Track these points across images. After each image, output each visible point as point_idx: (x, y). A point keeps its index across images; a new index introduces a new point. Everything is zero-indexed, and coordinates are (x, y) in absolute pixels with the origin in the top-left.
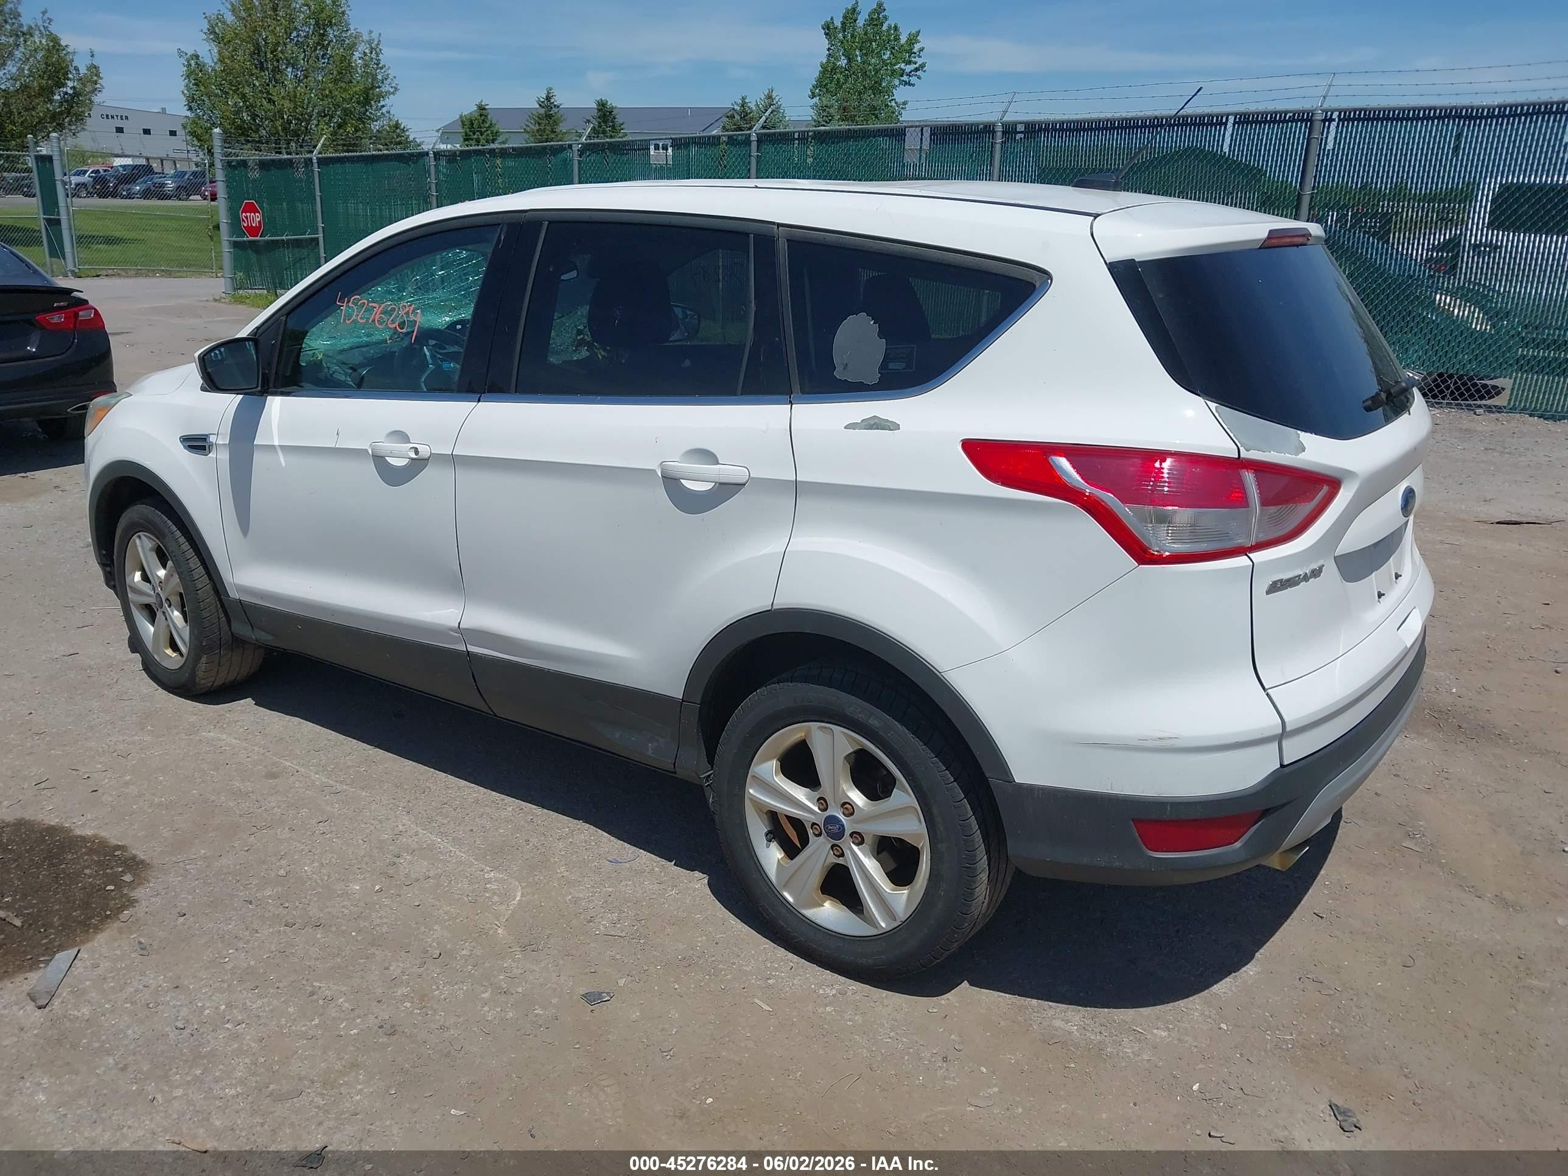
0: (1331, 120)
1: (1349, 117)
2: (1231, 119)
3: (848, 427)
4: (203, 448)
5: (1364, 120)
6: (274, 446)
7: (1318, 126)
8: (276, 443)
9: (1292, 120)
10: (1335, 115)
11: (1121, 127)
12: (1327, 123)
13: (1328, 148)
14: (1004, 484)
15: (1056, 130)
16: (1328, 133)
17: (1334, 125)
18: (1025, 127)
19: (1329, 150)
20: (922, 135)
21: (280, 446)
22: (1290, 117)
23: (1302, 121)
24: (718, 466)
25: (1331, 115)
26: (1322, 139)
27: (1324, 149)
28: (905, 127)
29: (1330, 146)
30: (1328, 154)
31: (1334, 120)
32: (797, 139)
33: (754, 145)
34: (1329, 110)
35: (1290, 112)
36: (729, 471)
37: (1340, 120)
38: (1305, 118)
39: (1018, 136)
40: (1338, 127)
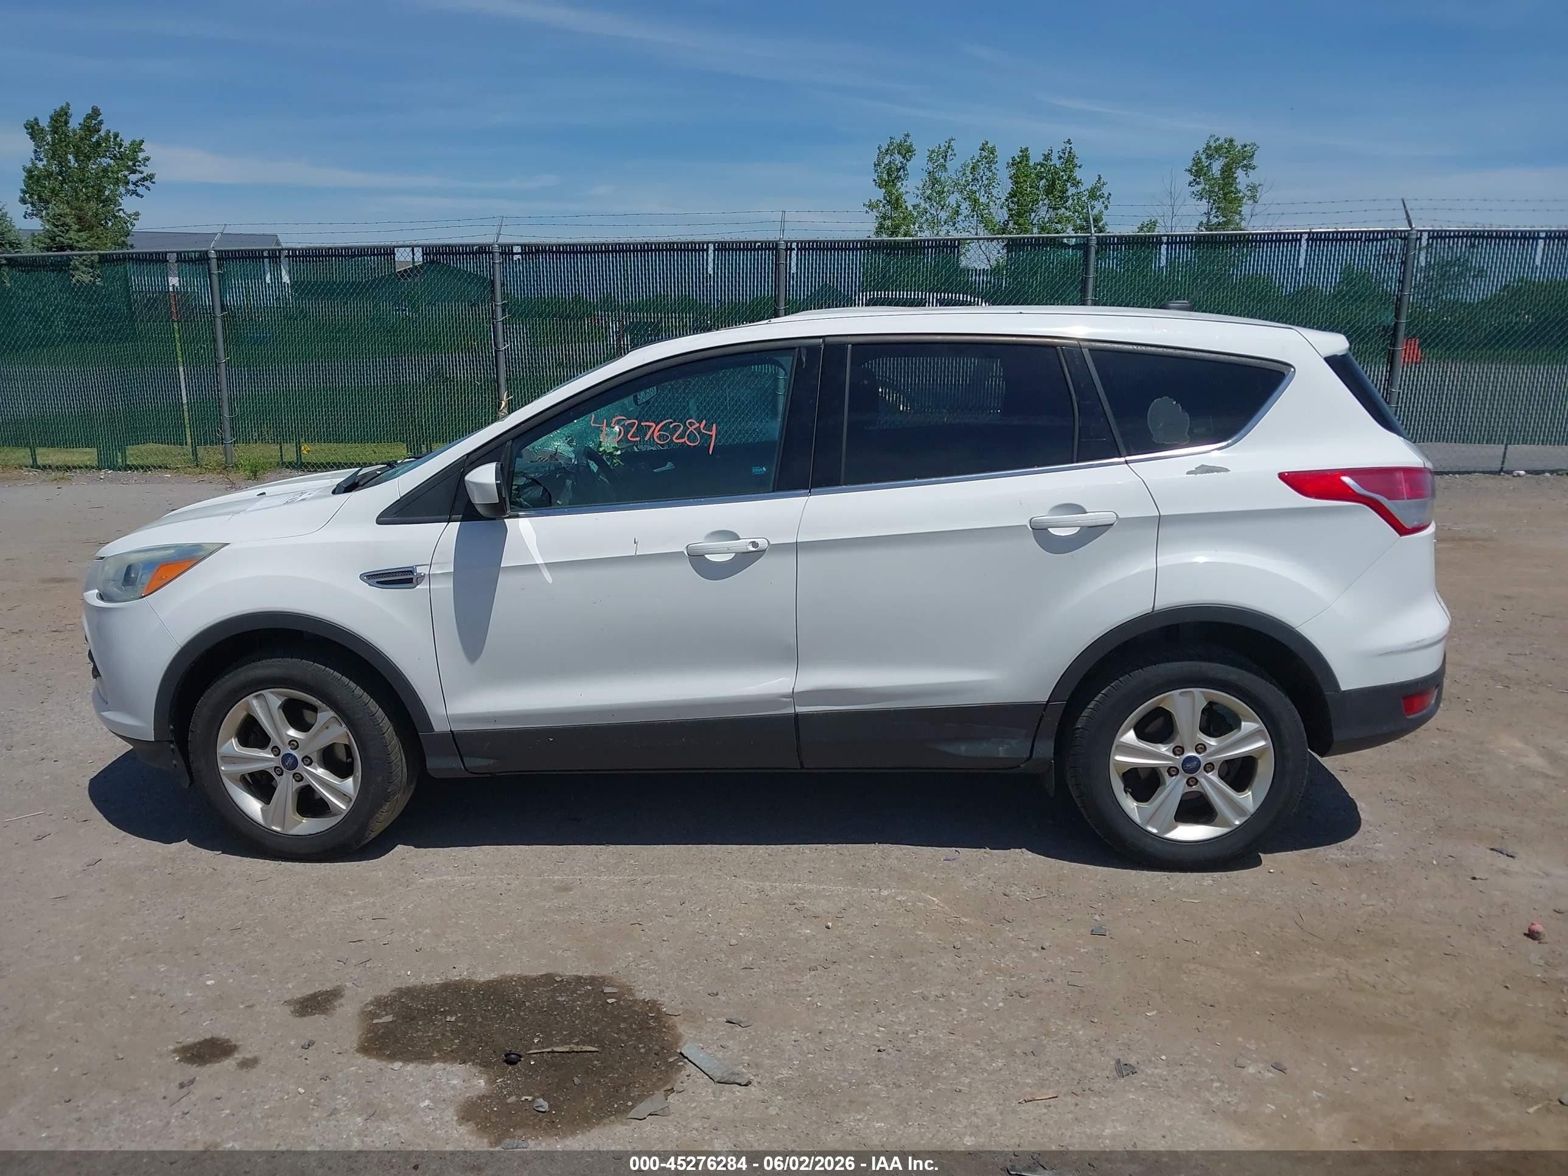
0: (791, 249)
1: (805, 247)
2: (711, 247)
3: (1188, 473)
4: (410, 581)
5: (817, 249)
6: (536, 567)
7: (783, 253)
8: (539, 561)
9: (761, 249)
10: (794, 246)
11: (614, 251)
12: (789, 252)
13: (792, 271)
14: (1316, 498)
15: (553, 252)
16: (790, 259)
17: (794, 253)
18: (522, 248)
19: (793, 274)
20: (413, 254)
21: (545, 564)
22: (759, 246)
23: (769, 249)
24: (1088, 514)
25: (791, 246)
26: (786, 264)
27: (790, 273)
28: (395, 247)
29: (794, 270)
30: (793, 277)
31: (794, 249)
32: (266, 257)
33: (214, 264)
34: (789, 241)
35: (759, 242)
36: (1093, 517)
37: (798, 249)
38: (772, 247)
39: (516, 257)
40: (797, 255)
